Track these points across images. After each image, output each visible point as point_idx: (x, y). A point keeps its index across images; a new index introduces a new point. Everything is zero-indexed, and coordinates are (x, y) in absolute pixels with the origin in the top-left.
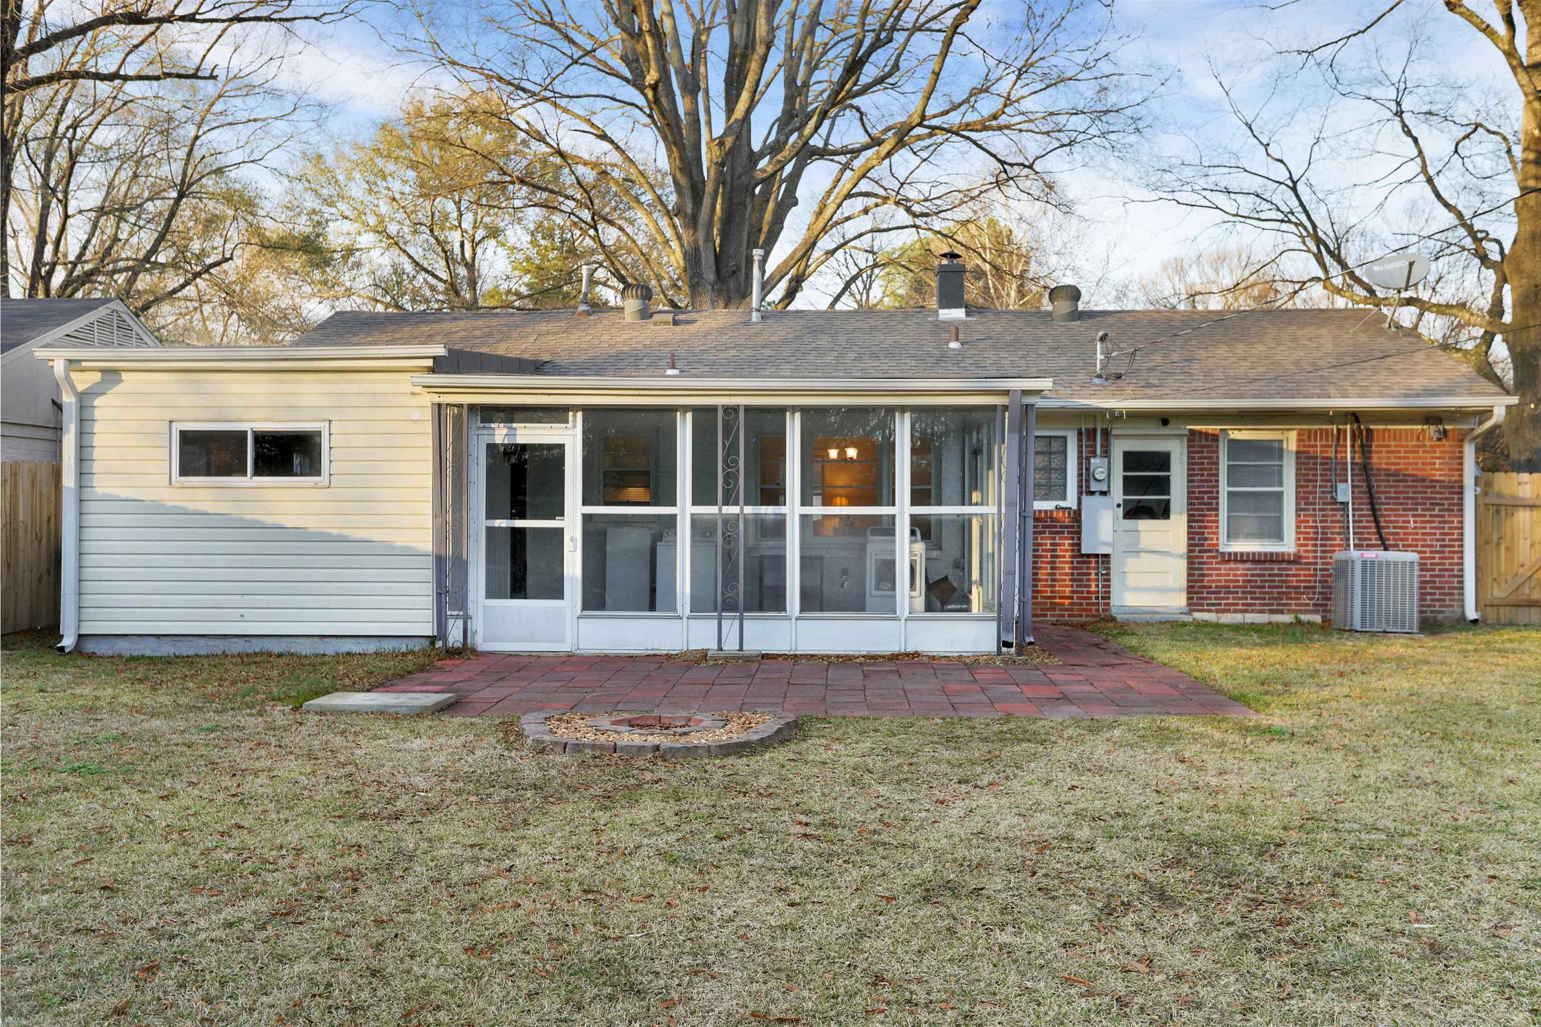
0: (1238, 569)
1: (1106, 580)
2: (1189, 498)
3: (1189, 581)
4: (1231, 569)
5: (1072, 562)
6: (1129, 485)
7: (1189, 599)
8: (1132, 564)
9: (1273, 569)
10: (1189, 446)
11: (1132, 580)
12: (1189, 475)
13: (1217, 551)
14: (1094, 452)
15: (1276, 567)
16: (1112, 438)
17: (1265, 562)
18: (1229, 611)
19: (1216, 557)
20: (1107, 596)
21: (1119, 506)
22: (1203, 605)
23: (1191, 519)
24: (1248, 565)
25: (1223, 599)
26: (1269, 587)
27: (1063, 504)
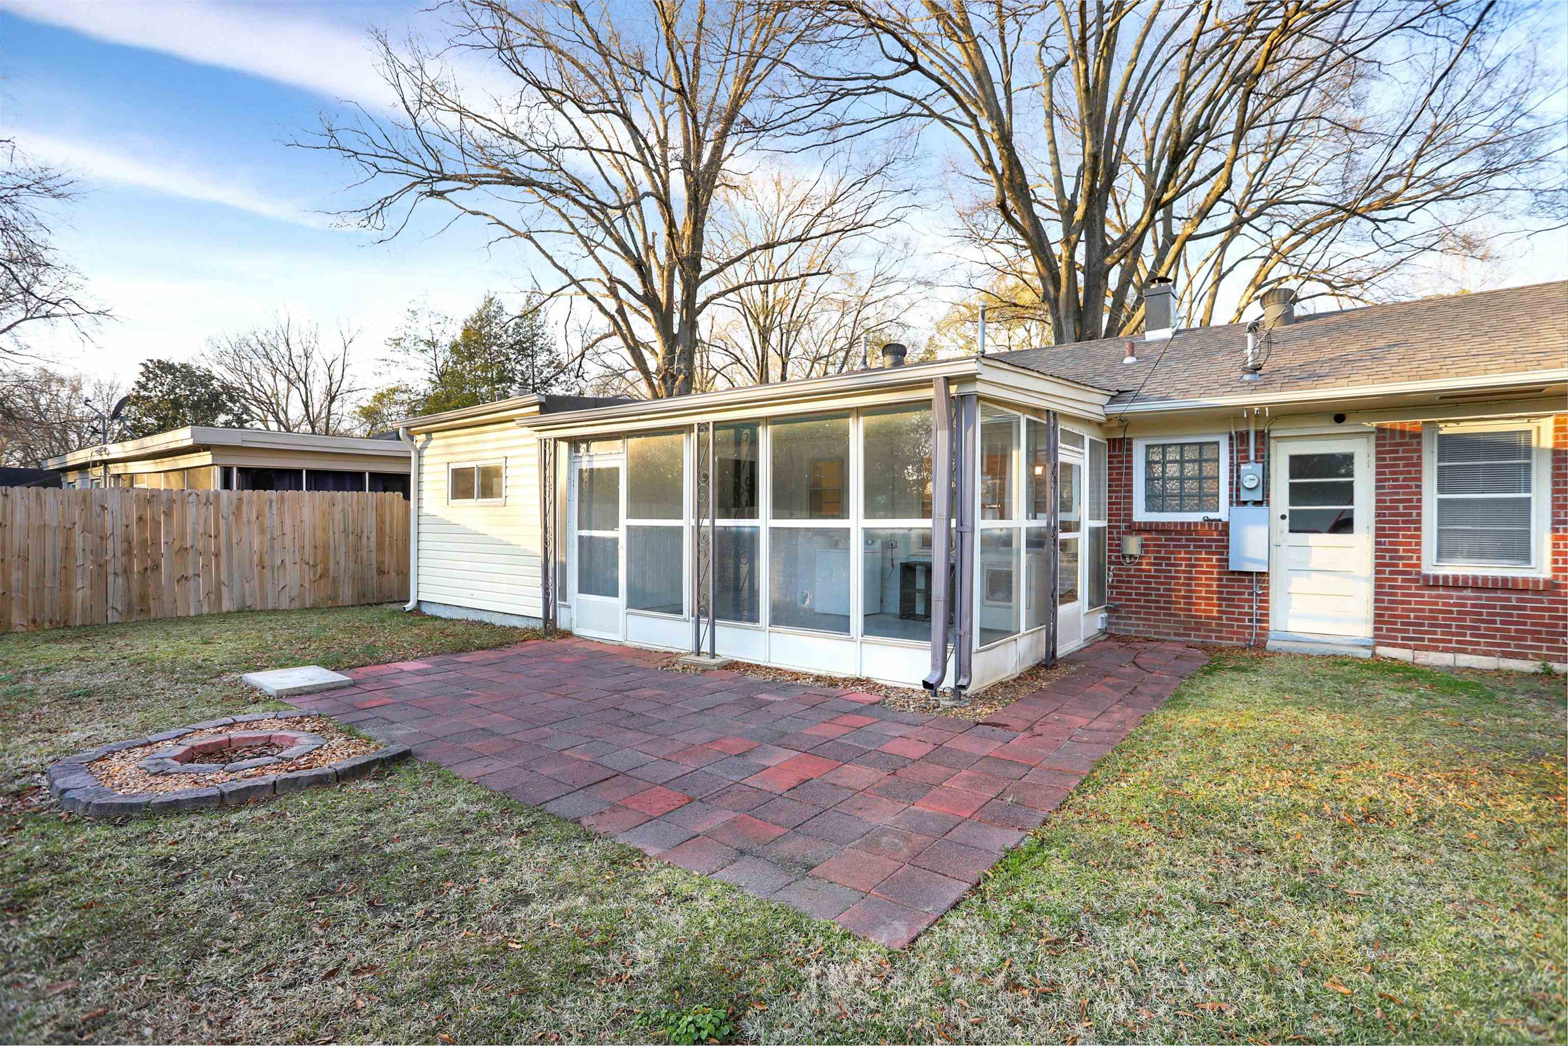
0: (1451, 597)
1: (1262, 601)
2: (1377, 508)
3: (1376, 608)
4: (1439, 596)
5: (1220, 580)
6: (1297, 493)
7: (1376, 629)
8: (1298, 583)
9: (1509, 600)
10: (1377, 446)
11: (1297, 604)
12: (1378, 481)
13: (1418, 573)
14: (1247, 457)
15: (1514, 596)
16: (1272, 442)
17: (1494, 589)
18: (1435, 649)
19: (1417, 581)
20: (1264, 617)
21: (1283, 517)
22: (1396, 638)
23: (1380, 533)
24: (1468, 593)
25: (1427, 632)
26: (1502, 622)
27: (1212, 515)
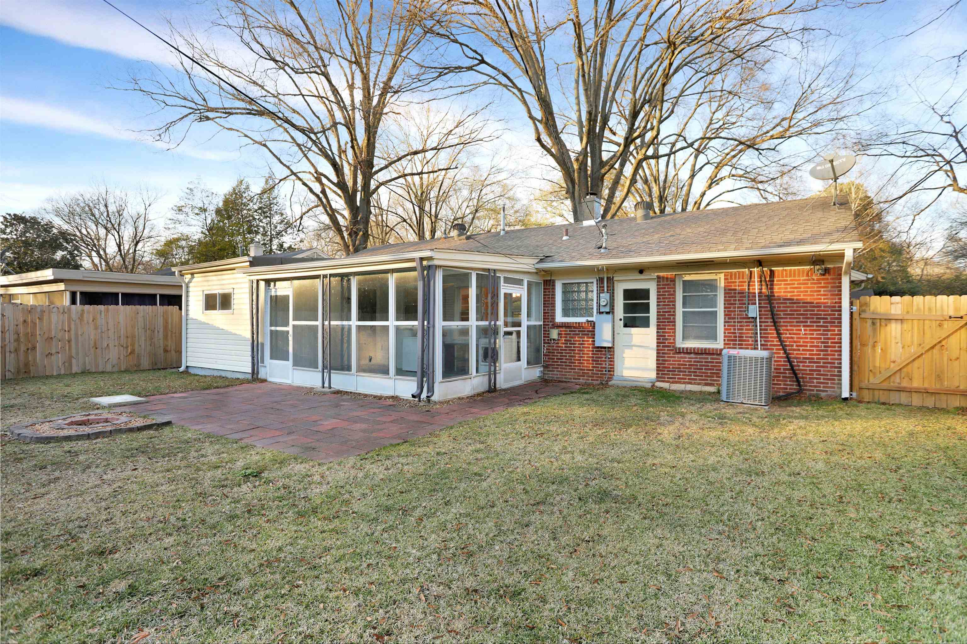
0: (685, 358)
1: (611, 361)
2: (658, 315)
3: (657, 364)
4: (682, 358)
5: (593, 351)
6: (628, 308)
7: (657, 374)
8: (628, 353)
9: (707, 358)
10: (657, 285)
11: (628, 363)
12: (658, 302)
13: (673, 346)
14: (604, 290)
15: (709, 357)
16: (615, 282)
17: (702, 354)
18: (680, 383)
19: (672, 350)
20: (611, 370)
21: (621, 320)
22: (664, 378)
23: (658, 327)
24: (692, 356)
25: (677, 375)
26: (705, 369)
27: (590, 319)
